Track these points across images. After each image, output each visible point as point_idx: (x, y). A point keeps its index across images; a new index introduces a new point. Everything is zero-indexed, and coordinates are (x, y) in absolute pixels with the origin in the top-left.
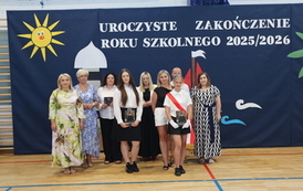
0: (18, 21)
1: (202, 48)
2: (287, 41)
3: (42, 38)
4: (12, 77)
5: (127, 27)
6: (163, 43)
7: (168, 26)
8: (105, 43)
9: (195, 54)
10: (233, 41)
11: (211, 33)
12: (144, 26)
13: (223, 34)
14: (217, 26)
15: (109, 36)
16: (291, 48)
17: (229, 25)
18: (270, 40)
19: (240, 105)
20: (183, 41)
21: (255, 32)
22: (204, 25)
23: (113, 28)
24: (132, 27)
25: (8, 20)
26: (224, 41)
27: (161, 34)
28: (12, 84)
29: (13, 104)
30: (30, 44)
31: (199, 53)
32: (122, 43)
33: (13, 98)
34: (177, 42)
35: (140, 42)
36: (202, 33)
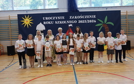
0: (20, 17)
2: (95, 21)
3: (27, 22)
4: (19, 32)
5: (51, 18)
6: (61, 23)
7: (62, 18)
8: (44, 23)
9: (69, 25)
10: (80, 22)
11: (74, 20)
12: (55, 18)
13: (77, 20)
14: (76, 17)
15: (46, 21)
16: (96, 23)
17: (79, 17)
18: (91, 21)
21: (86, 19)
22: (72, 17)
23: (47, 18)
25: (18, 17)
26: (78, 22)
27: (60, 20)
31: (71, 25)
32: (49, 23)
34: (65, 22)
35: (54, 22)
36: (71, 20)
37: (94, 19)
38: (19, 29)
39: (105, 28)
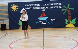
0: (10, 4)
1: (45, 9)
2: (61, 7)
3: (14, 8)
4: (9, 15)
5: (30, 5)
6: (37, 8)
7: (38, 5)
8: (26, 8)
9: (43, 10)
10: (50, 8)
11: (46, 6)
12: (33, 5)
13: (49, 6)
14: (47, 5)
15: (27, 7)
16: (62, 9)
17: (50, 4)
18: (58, 7)
19: (52, 20)
20: (41, 8)
21: (55, 6)
22: (45, 5)
23: (27, 5)
24: (31, 5)
25: (8, 4)
26: (49, 8)
27: (37, 7)
28: (9, 16)
29: (9, 20)
30: (12, 9)
32: (29, 8)
33: (9, 19)
34: (40, 8)
35: (33, 8)
36: (44, 6)
37: (60, 6)
38: (9, 12)
39: (68, 12)
